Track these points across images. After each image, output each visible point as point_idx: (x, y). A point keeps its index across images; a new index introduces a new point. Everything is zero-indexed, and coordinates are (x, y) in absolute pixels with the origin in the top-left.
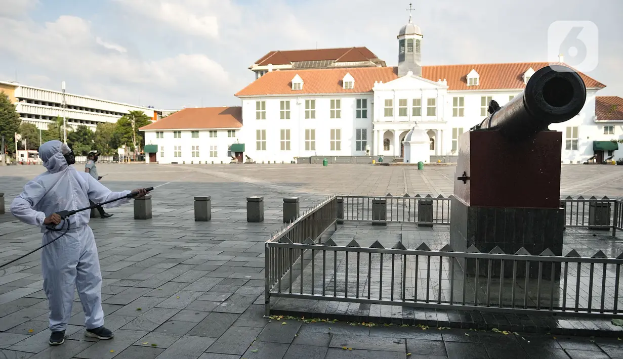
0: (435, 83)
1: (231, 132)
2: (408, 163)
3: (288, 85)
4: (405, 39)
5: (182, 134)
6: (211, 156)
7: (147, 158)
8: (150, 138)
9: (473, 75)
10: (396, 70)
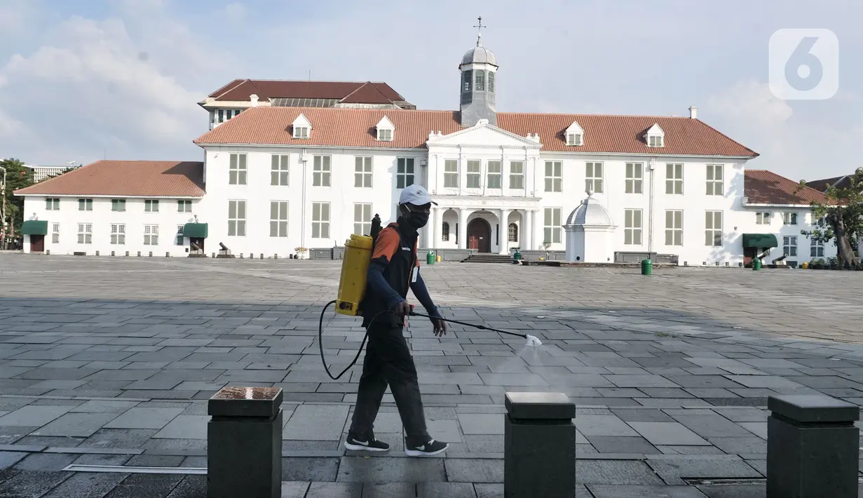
0: (522, 138)
1: (184, 203)
2: (580, 262)
3: (286, 130)
4: (472, 70)
5: (94, 204)
6: (146, 243)
7: (27, 246)
8: (34, 209)
9: (574, 130)
10: (457, 117)
